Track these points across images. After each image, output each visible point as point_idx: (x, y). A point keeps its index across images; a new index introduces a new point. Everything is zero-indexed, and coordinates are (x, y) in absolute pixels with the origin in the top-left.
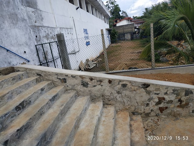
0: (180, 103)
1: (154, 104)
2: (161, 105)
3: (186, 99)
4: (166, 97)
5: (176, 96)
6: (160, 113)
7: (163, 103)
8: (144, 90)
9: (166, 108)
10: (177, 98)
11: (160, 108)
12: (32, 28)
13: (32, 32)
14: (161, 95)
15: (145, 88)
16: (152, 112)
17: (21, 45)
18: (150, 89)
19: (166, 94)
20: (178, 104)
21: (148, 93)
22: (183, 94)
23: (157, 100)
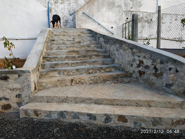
0: (155, 70)
1: (136, 65)
2: (140, 69)
3: (160, 67)
4: (144, 61)
5: (152, 62)
6: (139, 77)
7: (142, 66)
8: (131, 51)
9: (144, 73)
10: (153, 64)
11: (140, 72)
12: (124, 12)
13: (123, 15)
14: (141, 59)
15: (131, 49)
16: (134, 74)
17: (110, 22)
18: (134, 50)
19: (144, 57)
20: (154, 71)
21: (133, 54)
22: (159, 61)
23: (138, 62)
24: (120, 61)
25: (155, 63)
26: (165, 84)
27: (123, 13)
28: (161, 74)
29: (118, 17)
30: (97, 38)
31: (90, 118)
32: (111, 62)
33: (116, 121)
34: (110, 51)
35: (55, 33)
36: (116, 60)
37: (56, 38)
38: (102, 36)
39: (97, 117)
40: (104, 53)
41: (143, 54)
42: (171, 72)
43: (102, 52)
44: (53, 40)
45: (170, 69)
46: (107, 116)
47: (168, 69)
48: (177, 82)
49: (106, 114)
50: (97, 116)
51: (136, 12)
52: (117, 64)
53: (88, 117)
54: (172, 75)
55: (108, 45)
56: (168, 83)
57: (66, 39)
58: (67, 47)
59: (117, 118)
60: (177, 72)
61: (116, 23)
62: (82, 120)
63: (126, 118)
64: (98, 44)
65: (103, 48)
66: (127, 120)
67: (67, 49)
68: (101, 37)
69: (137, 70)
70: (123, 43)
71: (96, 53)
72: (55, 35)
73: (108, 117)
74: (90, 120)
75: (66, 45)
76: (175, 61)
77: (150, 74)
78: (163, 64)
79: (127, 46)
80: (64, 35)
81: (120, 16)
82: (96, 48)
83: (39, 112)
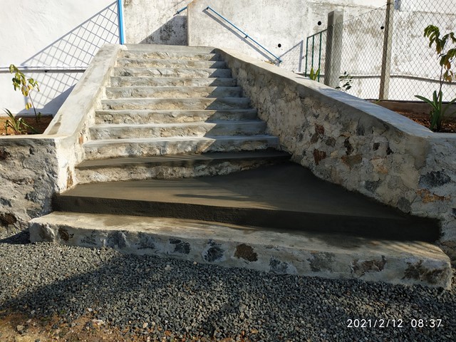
1: (309, 138)
2: (317, 146)
3: (357, 141)
5: (341, 131)
6: (314, 165)
7: (321, 140)
8: (300, 102)
9: (325, 156)
10: (342, 135)
11: (316, 152)
12: (313, 8)
13: (310, 14)
14: (321, 121)
15: (302, 98)
16: (305, 157)
17: (275, 33)
18: (308, 101)
19: (327, 118)
20: (344, 152)
21: (305, 110)
22: (354, 127)
23: (313, 131)
24: (278, 128)
25: (348, 133)
26: (364, 183)
27: (310, 9)
28: (359, 158)
29: (296, 20)
30: (233, 70)
31: (177, 249)
32: (259, 130)
33: (232, 257)
34: (257, 102)
35: (133, 57)
36: (269, 124)
37: (133, 69)
38: (244, 66)
39: (191, 247)
40: (244, 108)
41: (324, 111)
42: (378, 154)
43: (241, 106)
44: (126, 74)
45: (376, 146)
46: (213, 244)
47: (372, 145)
48: (388, 178)
49: (211, 240)
50: (191, 244)
51: (344, 6)
52: (271, 135)
53: (174, 246)
54: (380, 161)
55: (254, 89)
56: (371, 180)
57: (156, 72)
58: (158, 92)
59: (236, 249)
60: (389, 154)
61: (290, 34)
62: (161, 251)
63: (254, 251)
64: (236, 86)
65: (244, 95)
66: (255, 255)
67: (156, 95)
68: (241, 67)
69: (310, 149)
70: (286, 84)
71: (226, 107)
72: (132, 62)
73: (215, 248)
74: (177, 253)
75: (156, 85)
76: (386, 127)
77: (336, 159)
78: (363, 135)
79: (294, 90)
80: (155, 62)
81: (301, 17)
82: (227, 94)
83: (70, 232)
